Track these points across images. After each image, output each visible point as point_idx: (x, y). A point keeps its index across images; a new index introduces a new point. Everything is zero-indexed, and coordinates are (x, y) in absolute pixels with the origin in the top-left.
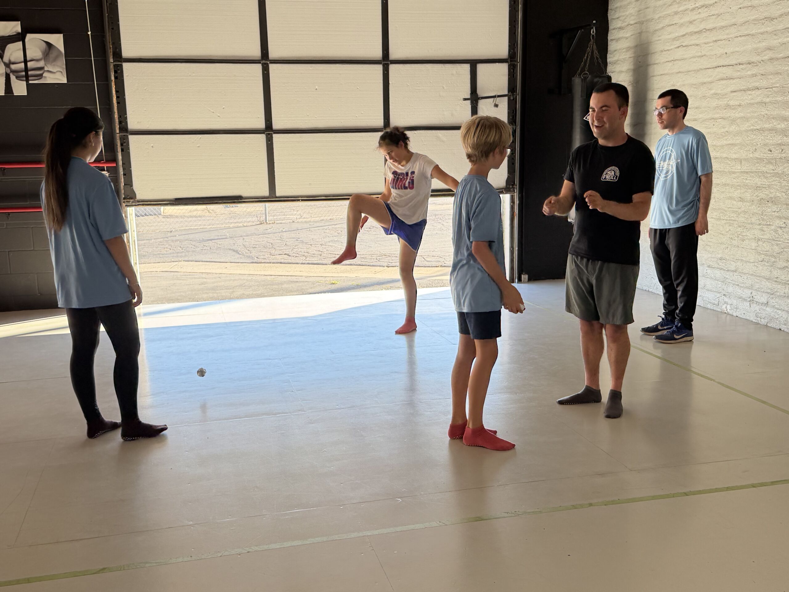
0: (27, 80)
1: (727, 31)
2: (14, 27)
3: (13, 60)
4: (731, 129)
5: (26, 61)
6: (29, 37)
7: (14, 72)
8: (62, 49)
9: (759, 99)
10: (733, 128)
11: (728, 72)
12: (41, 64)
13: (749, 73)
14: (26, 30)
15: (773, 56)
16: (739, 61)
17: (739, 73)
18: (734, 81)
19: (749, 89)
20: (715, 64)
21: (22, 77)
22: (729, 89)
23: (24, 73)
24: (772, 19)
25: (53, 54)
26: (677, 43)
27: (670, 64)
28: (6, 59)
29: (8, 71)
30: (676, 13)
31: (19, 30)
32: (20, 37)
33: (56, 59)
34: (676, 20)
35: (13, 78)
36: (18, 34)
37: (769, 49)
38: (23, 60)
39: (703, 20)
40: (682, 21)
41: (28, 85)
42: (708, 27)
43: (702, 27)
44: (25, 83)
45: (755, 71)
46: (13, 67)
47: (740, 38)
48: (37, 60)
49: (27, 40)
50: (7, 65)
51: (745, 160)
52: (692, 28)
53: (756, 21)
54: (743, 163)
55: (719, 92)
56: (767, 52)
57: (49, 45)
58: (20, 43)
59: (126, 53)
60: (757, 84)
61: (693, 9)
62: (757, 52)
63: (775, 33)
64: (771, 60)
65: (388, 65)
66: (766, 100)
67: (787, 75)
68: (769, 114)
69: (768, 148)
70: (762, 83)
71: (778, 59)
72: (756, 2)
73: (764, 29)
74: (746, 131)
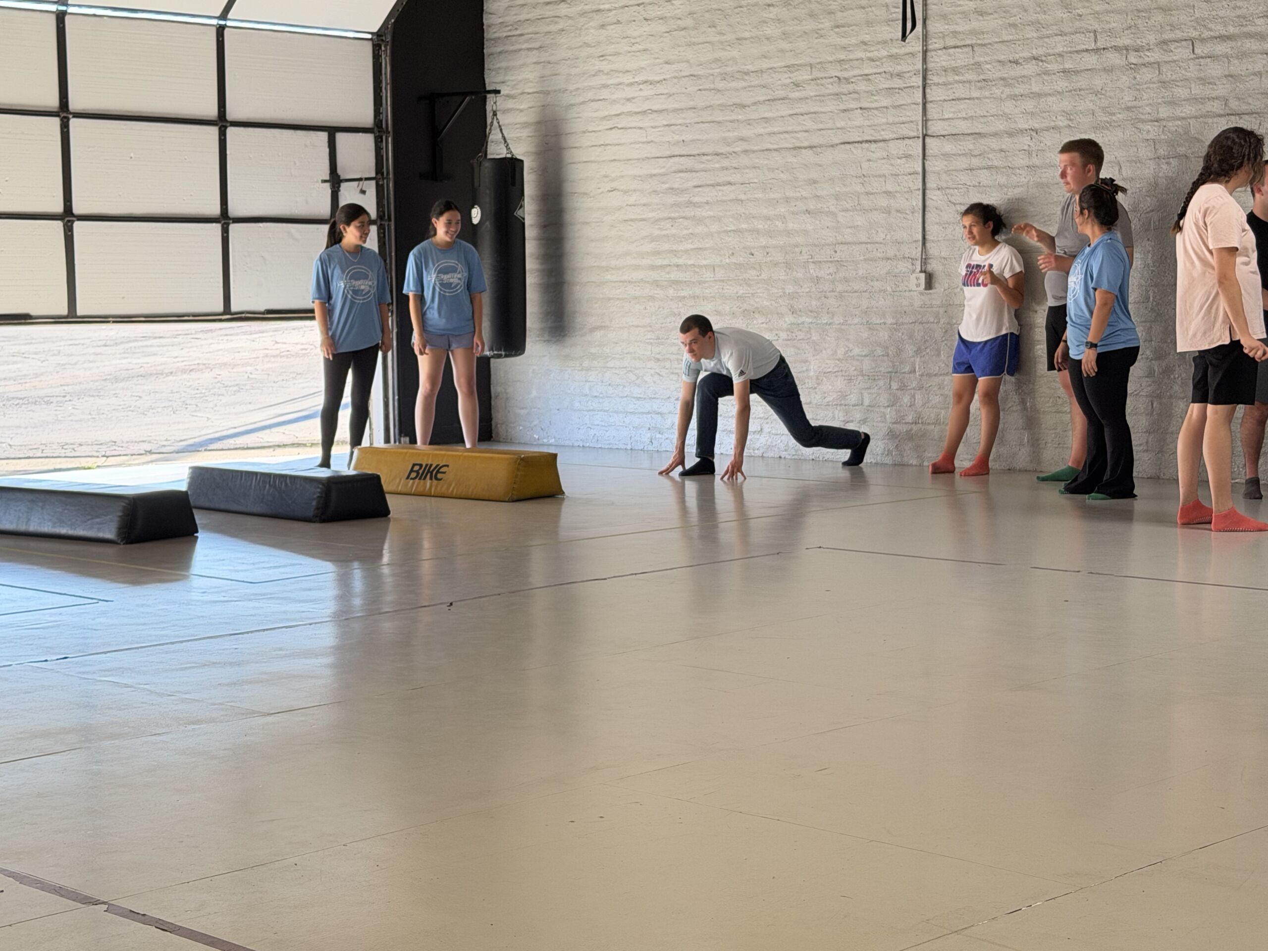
1: (683, 115)
4: (696, 231)
9: (732, 196)
10: (700, 229)
11: (688, 163)
13: (717, 166)
15: (748, 148)
16: (703, 151)
17: (703, 166)
18: (698, 174)
19: (719, 185)
20: (668, 153)
22: (691, 184)
24: (744, 106)
26: (610, 124)
27: (600, 149)
30: (605, 86)
34: (605, 94)
37: (742, 139)
39: (647, 99)
40: (614, 97)
42: (655, 108)
43: (646, 106)
45: (726, 163)
47: (702, 125)
51: (719, 266)
52: (629, 107)
53: (723, 107)
54: (717, 269)
55: (676, 186)
56: (740, 143)
60: (729, 179)
61: (631, 84)
62: (726, 142)
63: (749, 122)
64: (746, 151)
65: (226, 127)
66: (743, 197)
67: (769, 169)
68: (747, 212)
69: (748, 252)
70: (736, 177)
71: (754, 152)
72: (721, 85)
73: (734, 117)
74: (719, 233)
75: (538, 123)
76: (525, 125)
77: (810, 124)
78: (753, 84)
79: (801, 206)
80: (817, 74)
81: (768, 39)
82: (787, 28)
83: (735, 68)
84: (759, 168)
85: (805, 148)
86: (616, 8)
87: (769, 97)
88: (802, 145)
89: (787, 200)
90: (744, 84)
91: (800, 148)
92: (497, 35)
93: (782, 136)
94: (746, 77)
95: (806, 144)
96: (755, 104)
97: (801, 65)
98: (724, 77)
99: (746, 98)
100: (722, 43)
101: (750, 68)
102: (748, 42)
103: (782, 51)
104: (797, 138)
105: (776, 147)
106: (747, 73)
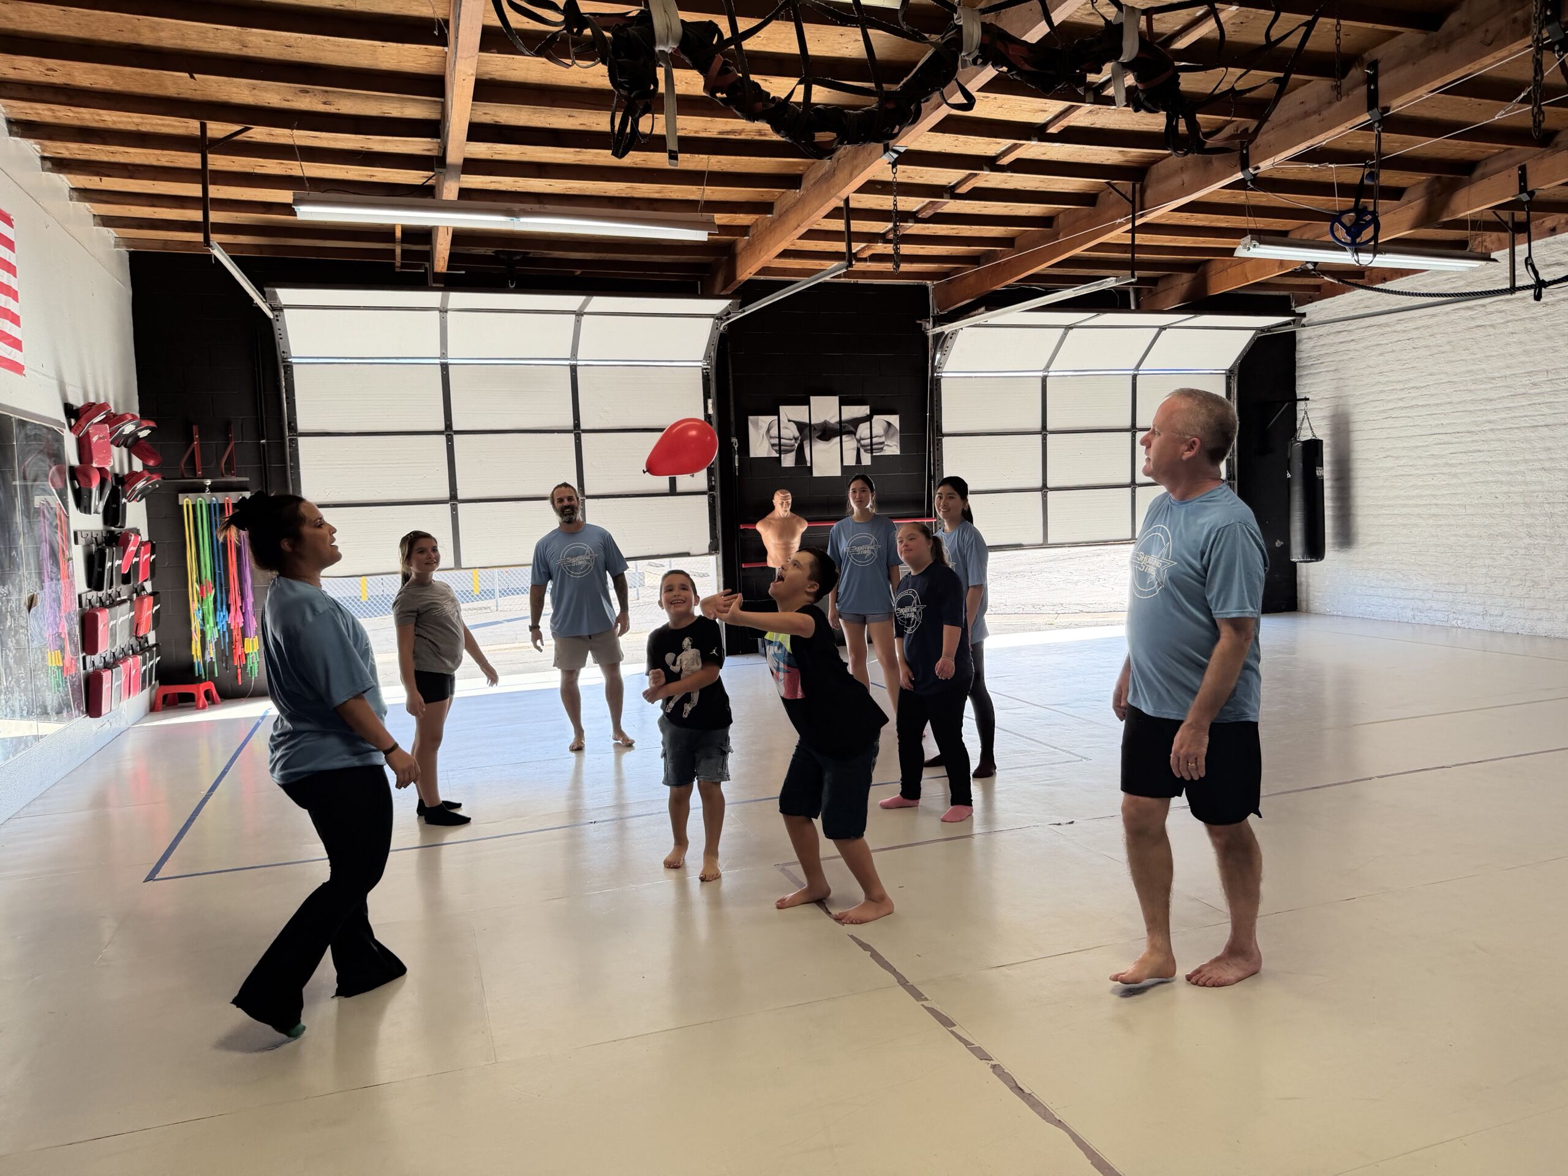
0: (872, 453)
1: (1443, 408)
2: (864, 410)
3: (863, 436)
4: (1452, 482)
5: (871, 438)
6: (876, 418)
7: (863, 446)
8: (898, 428)
9: (1481, 459)
10: (1454, 481)
11: (1445, 438)
12: (882, 439)
13: (1469, 439)
14: (874, 412)
15: (1494, 427)
16: (1457, 430)
17: (1457, 440)
18: (1453, 445)
19: (1470, 452)
20: (1430, 432)
21: (868, 450)
22: (1448, 452)
23: (869, 447)
24: (1491, 400)
25: (892, 431)
26: (1386, 415)
27: (1378, 431)
28: (858, 436)
29: (859, 446)
30: (1382, 392)
31: (868, 412)
32: (868, 418)
33: (893, 435)
34: (1382, 396)
35: (862, 451)
36: (868, 416)
37: (1490, 422)
38: (869, 436)
39: (1414, 398)
40: (1389, 398)
41: (873, 457)
42: (1420, 404)
43: (1414, 403)
44: (870, 455)
45: (1476, 438)
46: (863, 442)
47: (1457, 413)
48: (880, 437)
49: (873, 421)
50: (859, 441)
51: (1469, 505)
52: (1401, 404)
53: (1473, 401)
54: (1467, 507)
55: (1436, 453)
56: (1487, 424)
57: (889, 424)
58: (868, 423)
59: (945, 430)
60: (1479, 448)
61: (1402, 389)
62: (1476, 423)
63: (1495, 411)
64: (1492, 430)
65: (1136, 432)
66: (1488, 459)
67: (1511, 441)
68: (1493, 470)
69: (1493, 496)
70: (1486, 447)
71: (1498, 430)
72: (1473, 387)
73: (1482, 407)
74: (1469, 483)
75: (1333, 416)
76: (1324, 418)
77: (1546, 410)
78: (1498, 385)
79: (1538, 465)
80: (1551, 376)
81: (1511, 355)
82: (1527, 347)
83: (1484, 375)
84: (1503, 440)
85: (1542, 426)
86: (1391, 343)
87: (1512, 393)
88: (1539, 424)
89: (1526, 461)
90: (1491, 385)
91: (1537, 426)
92: (1304, 364)
93: (1522, 419)
94: (1493, 381)
95: (1543, 423)
96: (1500, 398)
97: (1539, 371)
98: (1474, 382)
99: (1492, 394)
100: (1473, 360)
101: (1497, 375)
102: (1495, 358)
103: (1523, 362)
104: (1535, 420)
105: (1517, 426)
106: (1493, 379)
